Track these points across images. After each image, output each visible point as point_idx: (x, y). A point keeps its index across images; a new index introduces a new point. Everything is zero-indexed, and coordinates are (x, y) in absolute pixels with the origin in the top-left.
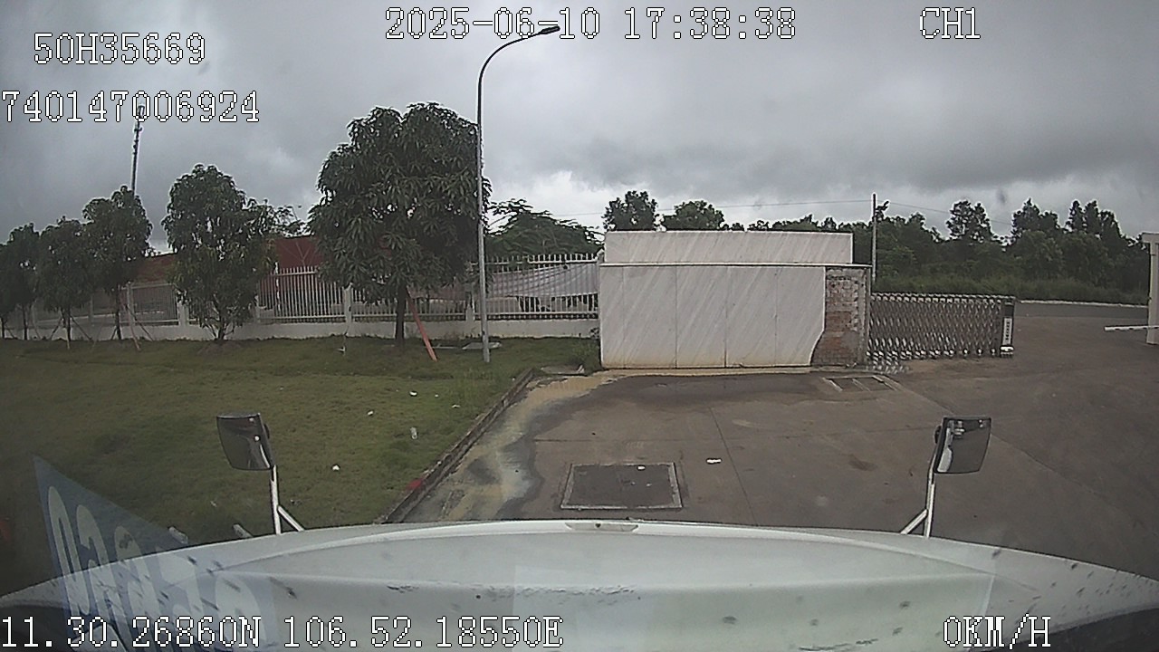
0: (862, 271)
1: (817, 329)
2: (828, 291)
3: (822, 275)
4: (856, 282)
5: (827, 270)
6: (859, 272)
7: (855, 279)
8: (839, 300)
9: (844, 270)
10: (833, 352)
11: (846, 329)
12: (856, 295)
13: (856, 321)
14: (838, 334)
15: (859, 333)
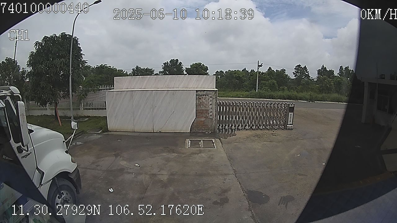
0: (214, 92)
1: (192, 117)
2: (197, 101)
3: (194, 94)
4: (211, 97)
5: (196, 91)
6: (212, 93)
7: (210, 96)
8: (203, 105)
9: (205, 92)
10: (200, 127)
11: (206, 117)
12: (211, 103)
13: (211, 114)
14: (203, 119)
15: (212, 119)
